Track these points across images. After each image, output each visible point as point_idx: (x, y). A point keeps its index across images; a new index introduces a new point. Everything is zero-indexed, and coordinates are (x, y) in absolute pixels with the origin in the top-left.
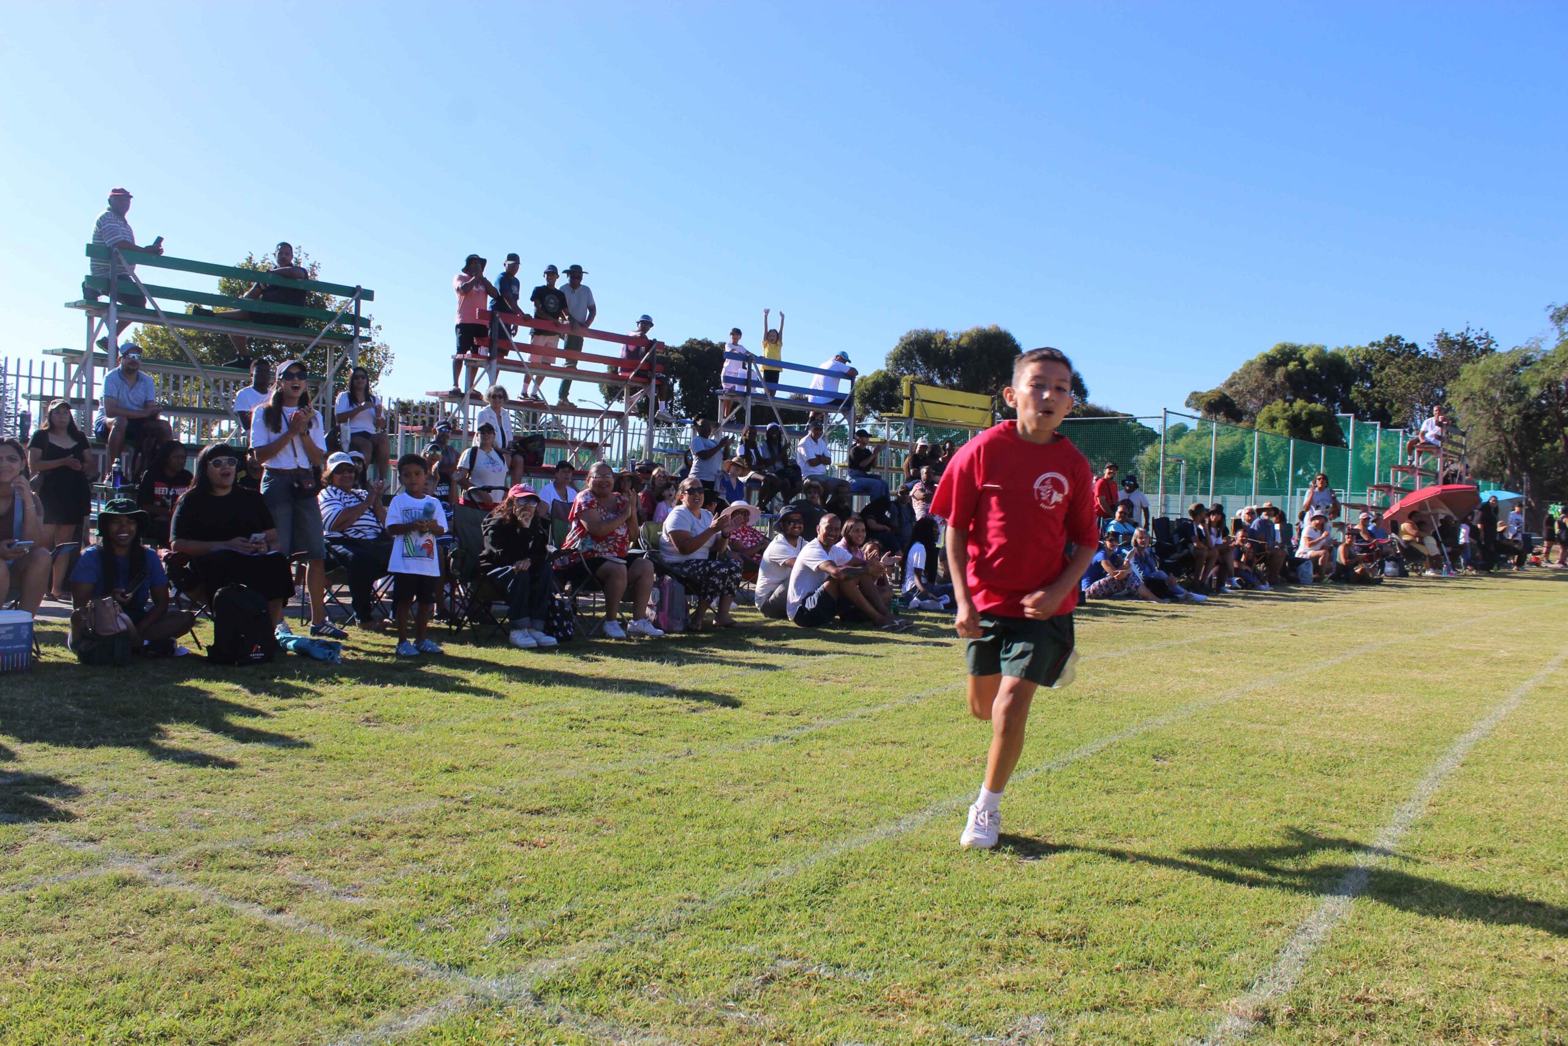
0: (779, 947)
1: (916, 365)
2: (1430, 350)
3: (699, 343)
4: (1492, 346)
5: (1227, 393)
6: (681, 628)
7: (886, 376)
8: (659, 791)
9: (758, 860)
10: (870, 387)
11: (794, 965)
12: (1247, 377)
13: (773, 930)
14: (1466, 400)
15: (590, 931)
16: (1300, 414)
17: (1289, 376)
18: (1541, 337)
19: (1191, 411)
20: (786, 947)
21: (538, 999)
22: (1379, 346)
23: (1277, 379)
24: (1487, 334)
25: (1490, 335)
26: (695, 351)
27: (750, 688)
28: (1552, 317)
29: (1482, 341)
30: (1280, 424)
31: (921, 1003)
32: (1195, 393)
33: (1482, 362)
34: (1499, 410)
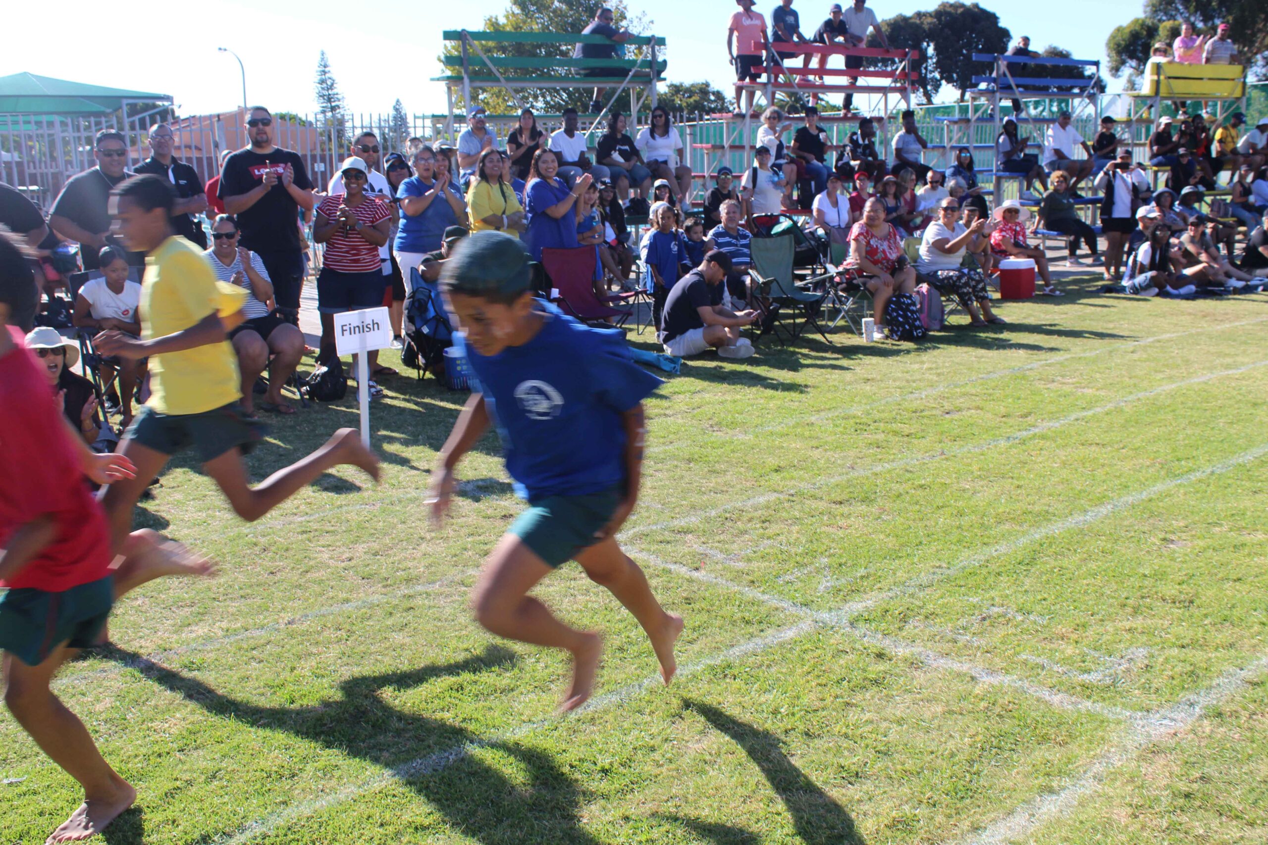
0: (993, 599)
1: (1177, 9)
3: (951, 5)
6: (938, 327)
7: (1143, 25)
8: (921, 486)
9: (986, 540)
10: (1126, 36)
11: (1000, 610)
13: (991, 588)
15: (879, 585)
20: (997, 599)
21: (853, 624)
26: (949, 14)
27: (991, 391)
31: (1074, 636)
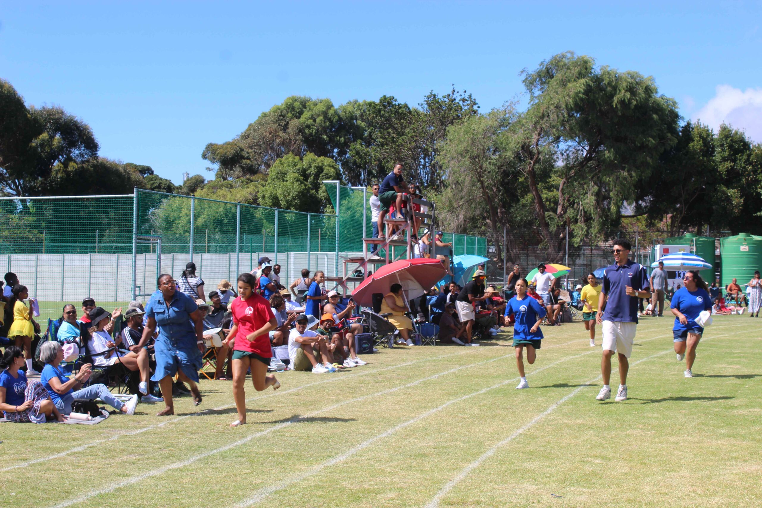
2: (420, 110)
4: (475, 108)
5: (242, 145)
12: (261, 129)
16: (310, 167)
17: (301, 131)
18: (516, 100)
19: (207, 163)
22: (375, 106)
23: (289, 130)
24: (470, 96)
25: (473, 98)
28: (524, 82)
29: (466, 103)
30: (291, 176)
32: (211, 145)
33: (466, 124)
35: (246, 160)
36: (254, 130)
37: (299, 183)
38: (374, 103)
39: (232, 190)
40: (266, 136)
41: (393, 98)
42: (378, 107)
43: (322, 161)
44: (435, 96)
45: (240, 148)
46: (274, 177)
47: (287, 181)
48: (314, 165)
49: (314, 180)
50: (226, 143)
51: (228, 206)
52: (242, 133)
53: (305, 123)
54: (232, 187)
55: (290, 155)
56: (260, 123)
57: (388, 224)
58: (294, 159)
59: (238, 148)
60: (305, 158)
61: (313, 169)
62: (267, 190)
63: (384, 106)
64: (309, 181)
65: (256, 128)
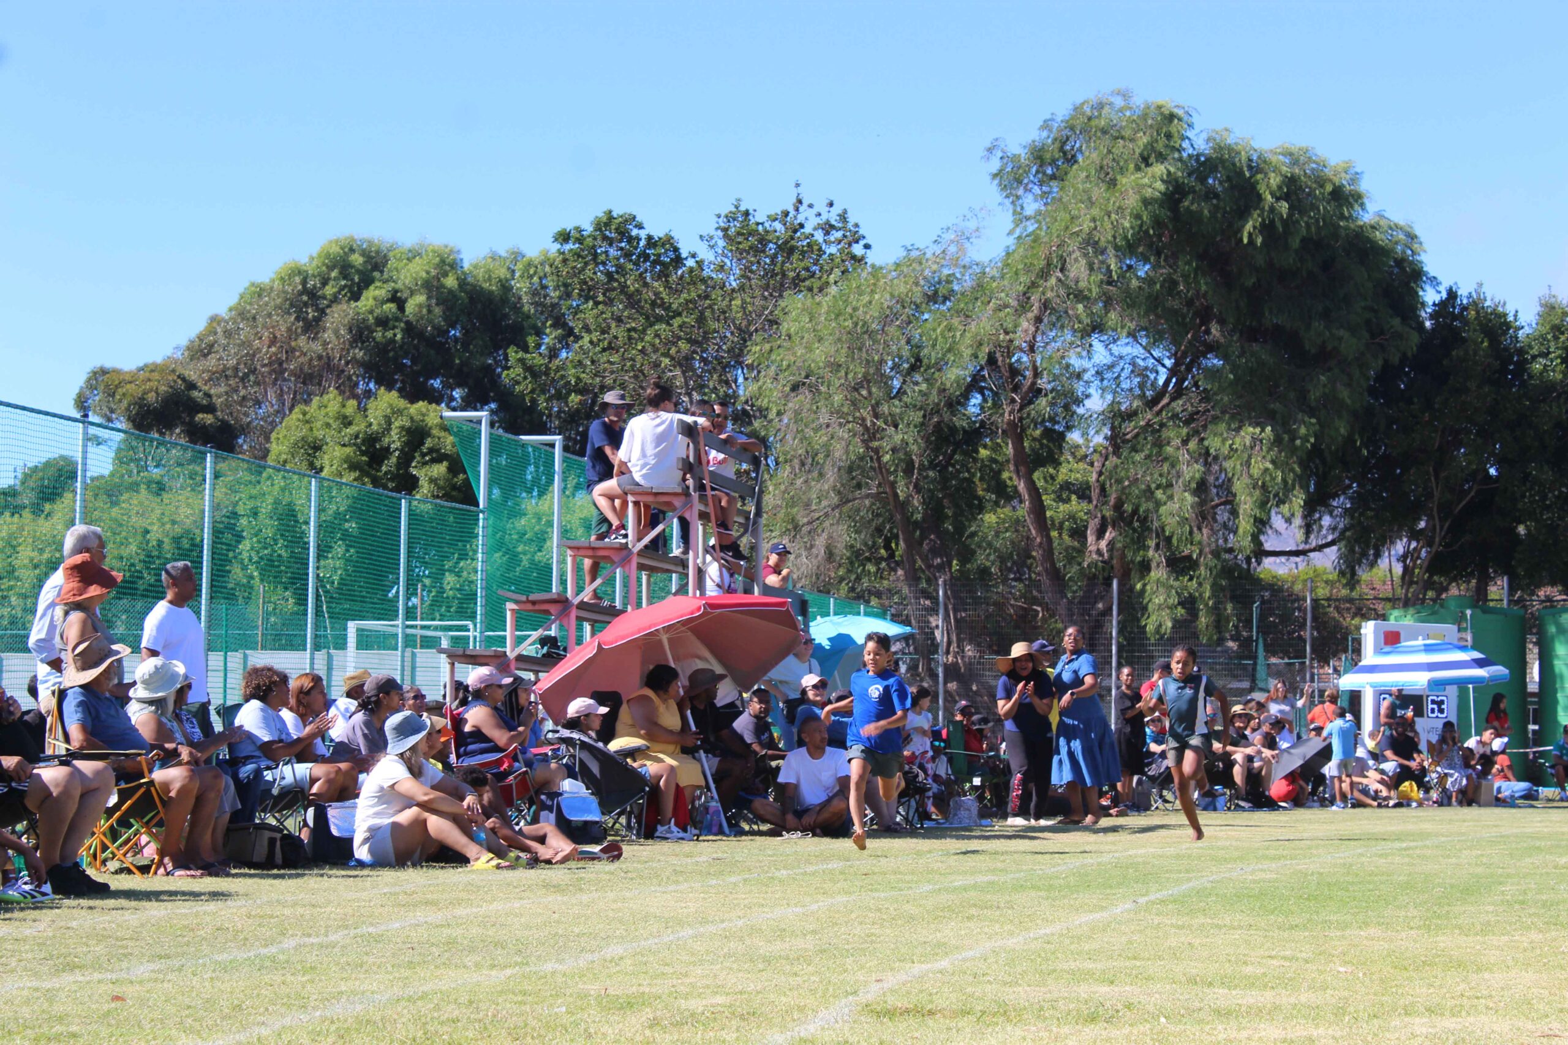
2: (706, 255)
4: (858, 250)
5: (192, 375)
12: (245, 331)
14: (795, 388)
16: (389, 429)
17: (360, 333)
18: (972, 225)
22: (580, 240)
23: (328, 335)
24: (843, 217)
25: (852, 219)
28: (995, 176)
29: (837, 235)
30: (333, 457)
32: (104, 372)
33: (833, 290)
34: (876, 416)
35: (200, 416)
36: (228, 334)
37: (357, 474)
38: (579, 230)
39: (165, 496)
40: (259, 350)
41: (634, 217)
42: (589, 241)
43: (424, 415)
44: (747, 214)
45: (184, 379)
46: (284, 457)
47: (322, 469)
48: (397, 424)
49: (399, 465)
50: (146, 366)
51: (153, 537)
52: (192, 342)
53: (371, 312)
54: (159, 488)
55: (331, 396)
56: (241, 313)
57: (636, 504)
58: (344, 406)
59: (180, 382)
60: (372, 404)
61: (395, 438)
62: (264, 494)
63: (605, 238)
64: (384, 468)
65: (230, 325)
